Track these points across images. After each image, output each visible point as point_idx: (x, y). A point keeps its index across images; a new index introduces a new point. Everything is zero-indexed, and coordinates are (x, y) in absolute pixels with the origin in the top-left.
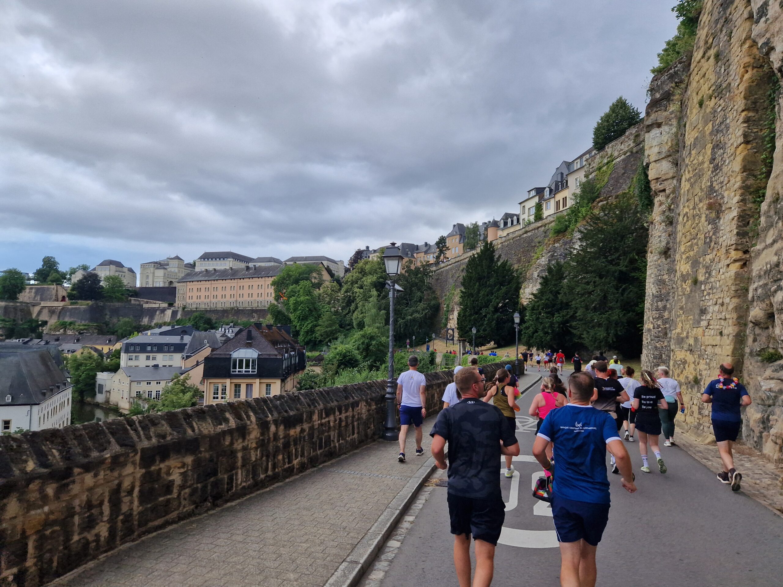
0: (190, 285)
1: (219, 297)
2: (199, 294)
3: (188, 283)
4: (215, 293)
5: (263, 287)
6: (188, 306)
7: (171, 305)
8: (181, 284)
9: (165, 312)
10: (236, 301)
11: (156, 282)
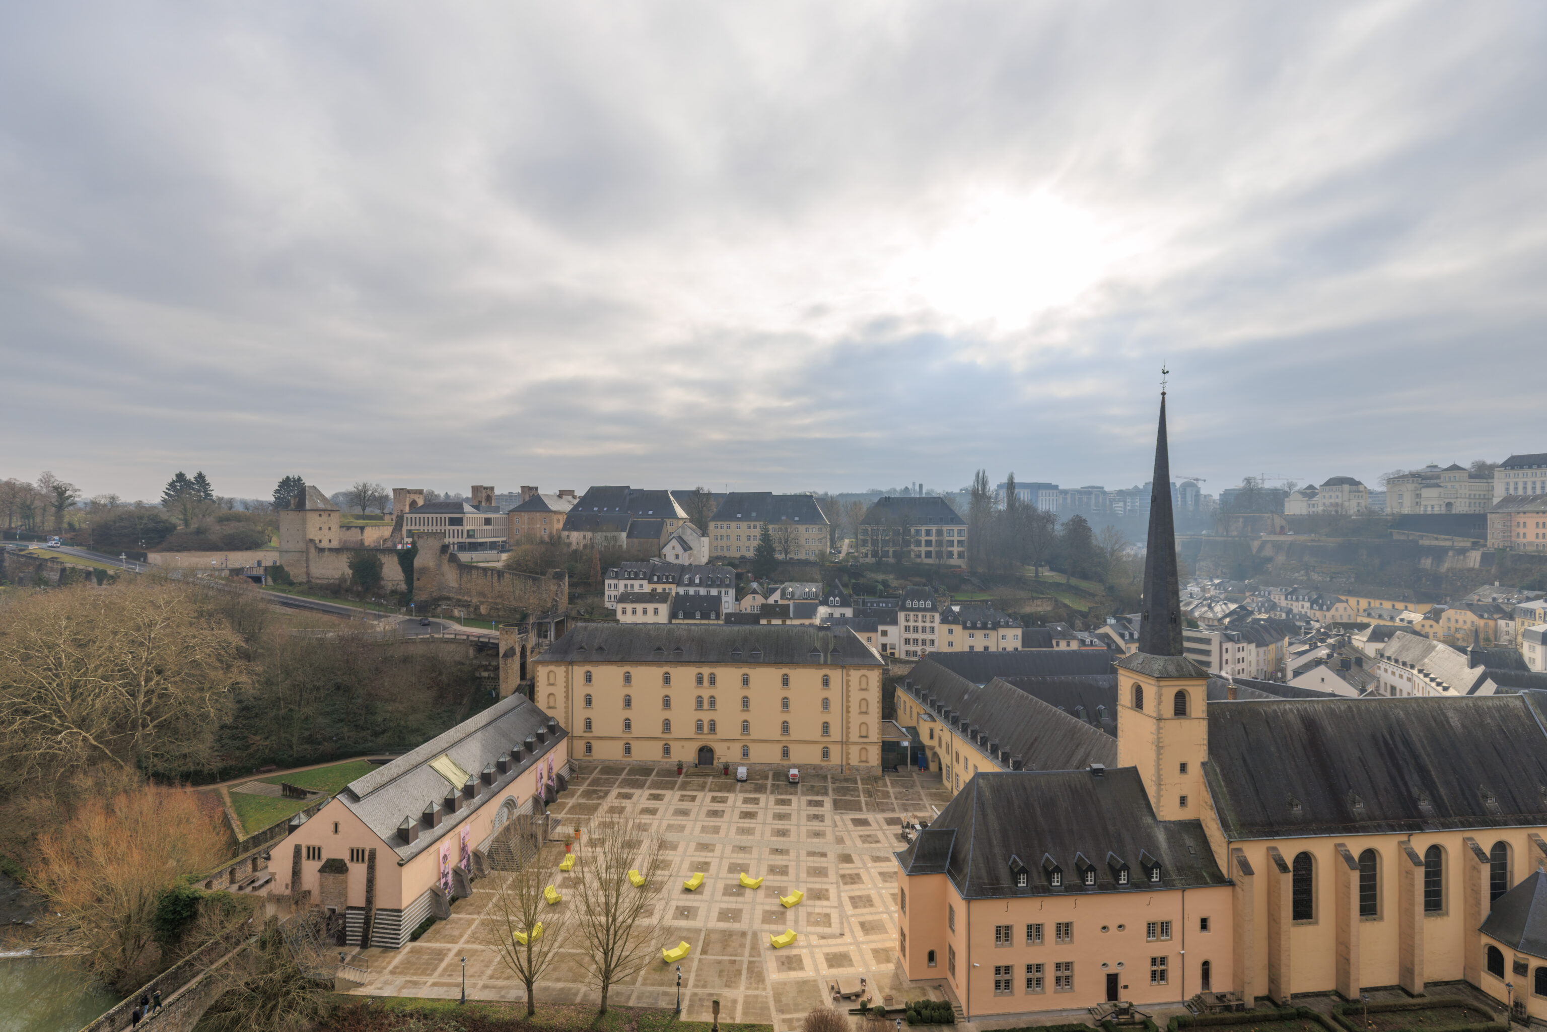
0: (1520, 518)
2: (1542, 531)
3: (1516, 515)
6: (1515, 548)
7: (1476, 544)
8: (1499, 516)
9: (1467, 554)
11: (1426, 506)
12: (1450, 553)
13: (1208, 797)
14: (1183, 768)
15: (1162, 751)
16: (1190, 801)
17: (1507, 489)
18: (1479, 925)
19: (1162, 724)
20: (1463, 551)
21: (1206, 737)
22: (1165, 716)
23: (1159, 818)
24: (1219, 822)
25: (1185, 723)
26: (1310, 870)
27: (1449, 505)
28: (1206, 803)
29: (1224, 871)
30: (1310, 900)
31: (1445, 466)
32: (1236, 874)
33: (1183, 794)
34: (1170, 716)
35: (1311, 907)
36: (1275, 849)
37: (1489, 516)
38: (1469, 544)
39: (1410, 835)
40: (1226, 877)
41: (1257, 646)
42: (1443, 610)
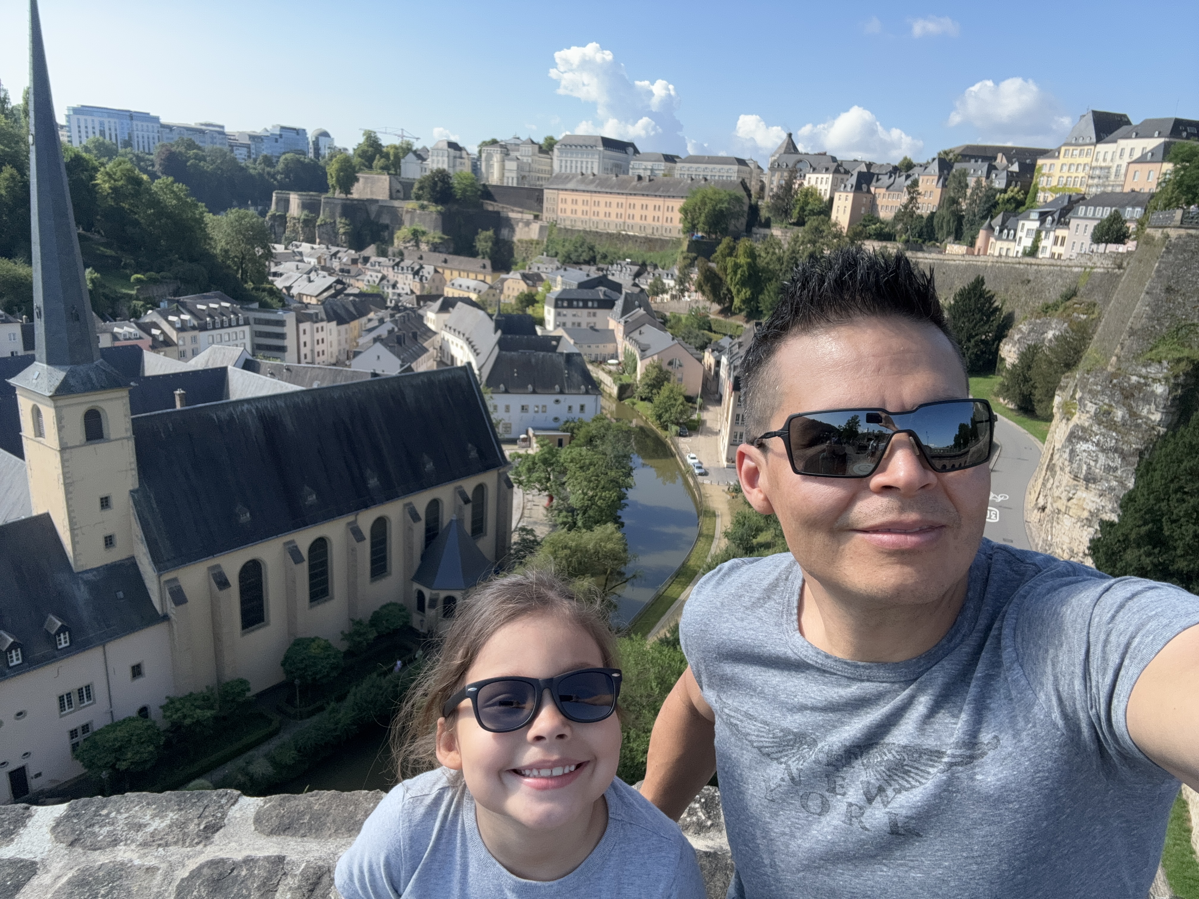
0: (563, 195)
1: (602, 215)
2: (574, 207)
3: (561, 192)
4: (596, 209)
5: (661, 209)
6: (559, 222)
7: (536, 217)
8: (551, 191)
9: (531, 226)
10: (624, 223)
11: (508, 178)
12: (520, 225)
13: (137, 530)
14: (105, 503)
15: (71, 489)
16: (118, 540)
17: (561, 166)
18: (413, 574)
19: (67, 456)
20: (527, 224)
21: (133, 459)
22: (69, 445)
23: (75, 569)
24: (149, 556)
25: (101, 447)
26: (260, 575)
27: (524, 177)
28: (137, 536)
29: (158, 607)
30: (262, 605)
31: (524, 138)
32: (171, 608)
33: (108, 533)
34: (78, 444)
35: (262, 610)
36: (218, 566)
37: (545, 191)
38: (531, 217)
39: (357, 514)
40: (160, 613)
41: (339, 324)
42: (505, 280)
